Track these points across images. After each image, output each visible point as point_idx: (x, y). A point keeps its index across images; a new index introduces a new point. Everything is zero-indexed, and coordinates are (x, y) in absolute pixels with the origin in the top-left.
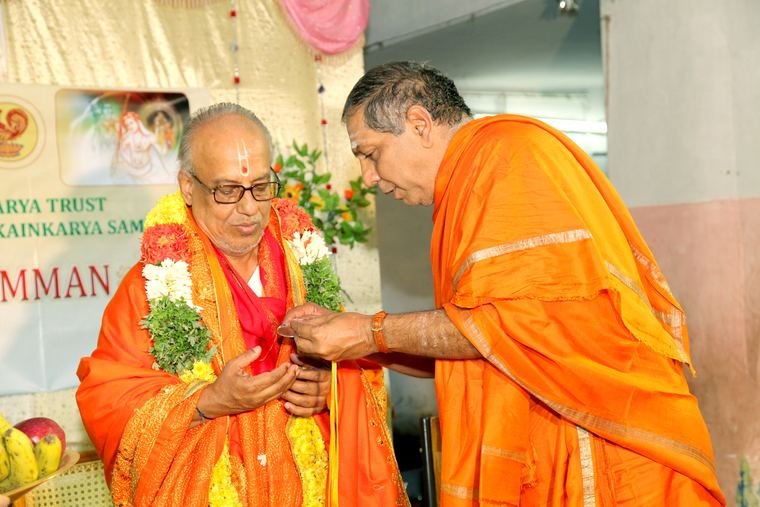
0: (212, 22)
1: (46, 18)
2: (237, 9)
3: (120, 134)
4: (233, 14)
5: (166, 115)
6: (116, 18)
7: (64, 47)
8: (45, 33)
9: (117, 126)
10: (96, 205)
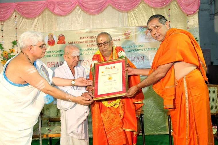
0: (165, 12)
1: (134, 15)
2: (170, 8)
3: (147, 33)
4: (169, 9)
6: (146, 13)
7: (137, 19)
8: (134, 17)
9: (146, 32)
10: (142, 46)
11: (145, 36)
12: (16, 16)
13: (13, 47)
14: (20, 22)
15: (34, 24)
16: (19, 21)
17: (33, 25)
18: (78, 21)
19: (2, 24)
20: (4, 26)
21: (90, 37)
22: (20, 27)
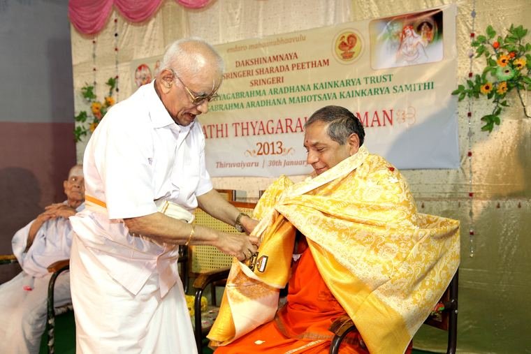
3: (402, 38)
5: (429, 24)
9: (401, 35)
10: (388, 78)
11: (398, 46)
12: (116, 21)
13: (111, 93)
14: (123, 33)
15: (147, 35)
16: (121, 32)
17: (146, 40)
18: (232, 19)
19: (94, 42)
20: (98, 45)
21: (257, 61)
22: (122, 45)
